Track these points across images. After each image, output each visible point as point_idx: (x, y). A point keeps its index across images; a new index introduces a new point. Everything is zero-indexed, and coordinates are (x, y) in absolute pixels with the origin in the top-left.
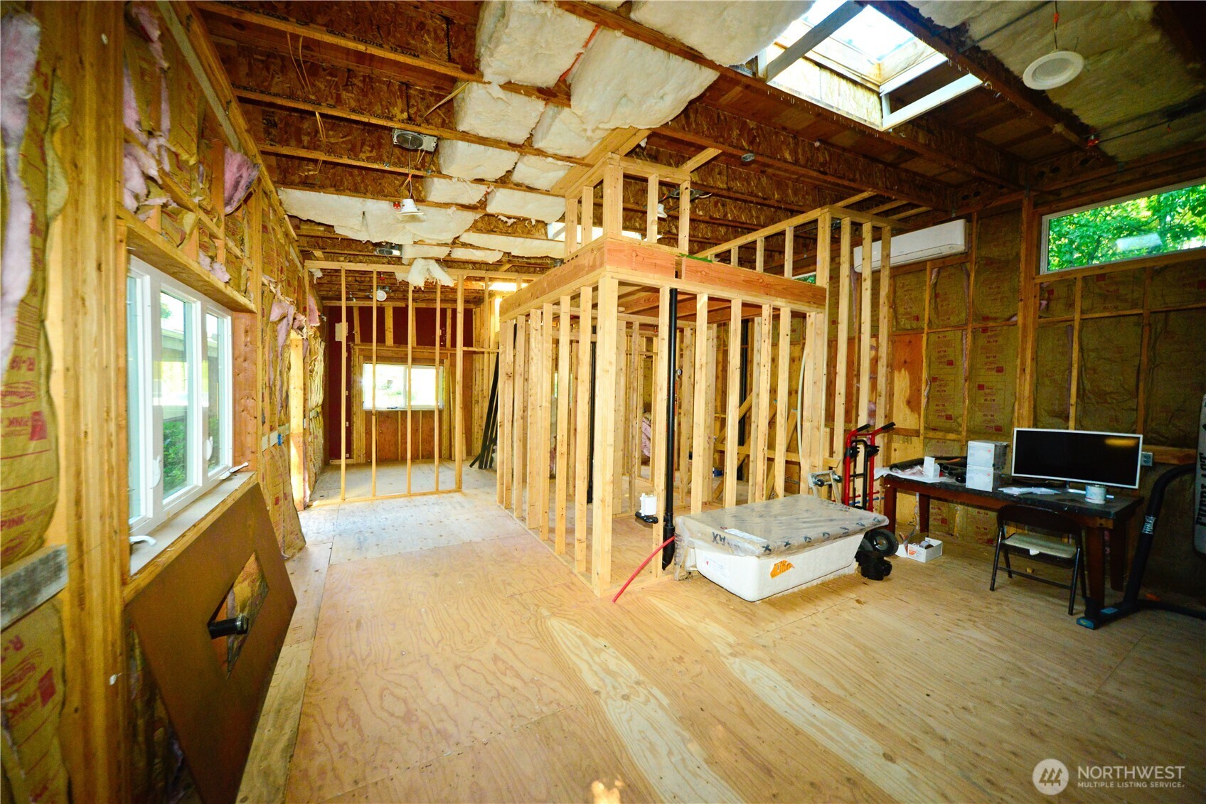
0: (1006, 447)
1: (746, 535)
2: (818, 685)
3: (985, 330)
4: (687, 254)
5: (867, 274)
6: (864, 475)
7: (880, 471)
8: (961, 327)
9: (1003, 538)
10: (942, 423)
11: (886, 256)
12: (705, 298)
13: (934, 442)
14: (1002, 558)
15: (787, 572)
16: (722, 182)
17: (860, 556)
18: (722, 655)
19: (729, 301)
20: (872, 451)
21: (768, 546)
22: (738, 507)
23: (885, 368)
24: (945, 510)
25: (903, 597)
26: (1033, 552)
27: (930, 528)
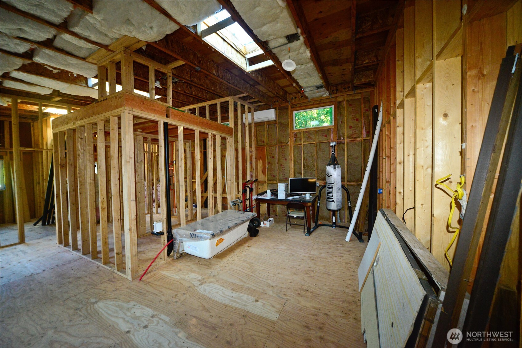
0: (288, 184)
1: (205, 231)
2: (234, 284)
3: (282, 146)
4: (172, 107)
5: (247, 124)
6: (249, 199)
7: (254, 197)
8: (275, 145)
9: (288, 214)
10: (272, 178)
11: (253, 119)
12: (182, 128)
13: (270, 185)
14: (288, 220)
15: (222, 242)
16: (188, 77)
17: (249, 229)
18: (196, 287)
19: (194, 130)
20: (251, 190)
21: (214, 234)
22: (203, 220)
23: (255, 159)
24: (274, 207)
25: (262, 241)
26: (295, 217)
27: (271, 214)
